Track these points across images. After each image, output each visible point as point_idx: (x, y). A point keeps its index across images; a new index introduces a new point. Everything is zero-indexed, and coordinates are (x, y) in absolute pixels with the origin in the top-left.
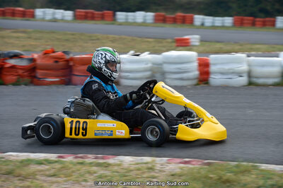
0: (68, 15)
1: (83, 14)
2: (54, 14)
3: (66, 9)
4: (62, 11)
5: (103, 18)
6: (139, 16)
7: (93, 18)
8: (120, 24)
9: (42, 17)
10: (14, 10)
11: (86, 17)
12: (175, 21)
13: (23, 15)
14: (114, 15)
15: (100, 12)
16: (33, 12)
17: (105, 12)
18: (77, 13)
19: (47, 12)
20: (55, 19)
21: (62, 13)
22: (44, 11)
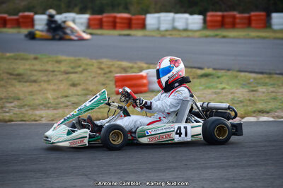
0: (195, 21)
1: (219, 18)
2: (173, 20)
3: (191, 14)
4: (186, 15)
5: (248, 23)
7: (233, 25)
8: (275, 31)
9: (156, 26)
10: (115, 17)
11: (222, 24)
13: (129, 24)
14: (269, 17)
15: (246, 15)
16: (144, 20)
17: (253, 13)
18: (208, 18)
19: (162, 18)
20: (174, 29)
21: (187, 19)
22: (159, 18)
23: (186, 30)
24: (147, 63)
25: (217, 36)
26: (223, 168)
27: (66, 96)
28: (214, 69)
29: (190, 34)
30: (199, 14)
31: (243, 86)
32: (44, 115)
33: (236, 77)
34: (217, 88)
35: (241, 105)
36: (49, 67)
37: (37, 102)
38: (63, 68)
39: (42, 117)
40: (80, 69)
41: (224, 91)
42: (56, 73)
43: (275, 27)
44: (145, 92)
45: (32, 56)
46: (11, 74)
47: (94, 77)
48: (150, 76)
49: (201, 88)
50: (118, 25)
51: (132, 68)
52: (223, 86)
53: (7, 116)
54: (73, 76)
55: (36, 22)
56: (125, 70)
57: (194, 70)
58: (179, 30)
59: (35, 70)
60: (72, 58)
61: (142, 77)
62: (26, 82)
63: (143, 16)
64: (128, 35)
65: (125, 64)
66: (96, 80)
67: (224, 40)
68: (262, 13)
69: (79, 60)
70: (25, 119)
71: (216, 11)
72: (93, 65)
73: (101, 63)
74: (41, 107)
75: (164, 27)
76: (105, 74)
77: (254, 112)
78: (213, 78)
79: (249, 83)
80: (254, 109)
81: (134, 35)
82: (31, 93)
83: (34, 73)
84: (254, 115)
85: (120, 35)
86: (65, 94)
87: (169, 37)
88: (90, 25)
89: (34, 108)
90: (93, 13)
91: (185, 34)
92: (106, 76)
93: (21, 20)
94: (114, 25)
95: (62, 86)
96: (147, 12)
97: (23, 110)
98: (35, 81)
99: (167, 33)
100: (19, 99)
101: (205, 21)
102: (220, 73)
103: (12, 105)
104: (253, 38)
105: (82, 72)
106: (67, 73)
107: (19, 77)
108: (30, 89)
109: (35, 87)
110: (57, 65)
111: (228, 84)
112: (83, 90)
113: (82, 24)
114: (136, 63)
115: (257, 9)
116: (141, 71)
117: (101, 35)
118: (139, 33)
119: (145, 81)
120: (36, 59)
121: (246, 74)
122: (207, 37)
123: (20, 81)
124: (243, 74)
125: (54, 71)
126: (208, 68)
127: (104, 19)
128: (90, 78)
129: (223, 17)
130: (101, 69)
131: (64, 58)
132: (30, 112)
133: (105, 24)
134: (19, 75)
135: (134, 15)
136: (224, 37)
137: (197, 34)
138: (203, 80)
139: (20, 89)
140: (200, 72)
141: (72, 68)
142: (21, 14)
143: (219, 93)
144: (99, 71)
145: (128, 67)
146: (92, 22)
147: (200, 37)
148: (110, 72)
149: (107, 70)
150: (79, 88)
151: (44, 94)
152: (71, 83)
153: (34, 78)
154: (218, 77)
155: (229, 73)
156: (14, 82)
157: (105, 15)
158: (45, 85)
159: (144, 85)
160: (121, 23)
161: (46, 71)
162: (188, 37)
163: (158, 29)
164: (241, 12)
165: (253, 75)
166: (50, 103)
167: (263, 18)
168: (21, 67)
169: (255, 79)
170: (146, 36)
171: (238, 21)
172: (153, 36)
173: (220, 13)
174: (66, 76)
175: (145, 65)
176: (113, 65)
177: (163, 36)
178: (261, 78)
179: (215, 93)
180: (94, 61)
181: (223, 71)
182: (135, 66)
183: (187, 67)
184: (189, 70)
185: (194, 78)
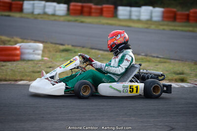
0: (61, 8)
1: (79, 8)
2: (45, 7)
3: (59, 3)
4: (55, 4)
5: (101, 13)
6: (145, 12)
7: (90, 14)
8: (120, 20)
9: (30, 11)
11: (81, 12)
12: (187, 18)
13: (10, 7)
14: (116, 9)
15: (99, 7)
16: (22, 5)
17: (104, 6)
18: (71, 7)
19: (36, 5)
20: (45, 13)
21: (55, 7)
22: (33, 4)
23: (54, 15)
24: (21, 38)
25: (76, 21)
26: (70, 120)
28: (73, 46)
29: (56, 18)
30: (65, 3)
43: (120, 17)
44: (17, 60)
48: (23, 48)
49: (62, 59)
51: (9, 41)
56: (4, 42)
57: (57, 46)
58: (48, 15)
61: (16, 49)
63: (21, 2)
64: (9, 16)
65: (4, 38)
68: (112, 6)
71: (78, 2)
75: (37, 11)
78: (71, 53)
79: (98, 58)
87: (40, 19)
91: (53, 18)
99: (39, 16)
101: (68, 9)
102: (77, 49)
104: (103, 24)
114: (13, 38)
115: (107, 2)
116: (16, 44)
118: (17, 15)
119: (18, 52)
121: (96, 51)
122: (69, 21)
124: (93, 51)
126: (68, 45)
129: (82, 7)
136: (82, 22)
137: (62, 19)
138: (63, 54)
140: (62, 47)
145: (6, 41)
147: (64, 21)
154: (75, 52)
159: (17, 55)
162: (55, 20)
163: (32, 13)
164: (96, 4)
165: (101, 52)
167: (111, 9)
169: (102, 55)
171: (93, 11)
172: (28, 18)
173: (80, 4)
175: (19, 40)
177: (36, 18)
178: (107, 55)
181: (79, 48)
182: (12, 40)
183: (52, 43)
184: (54, 45)
185: (57, 52)
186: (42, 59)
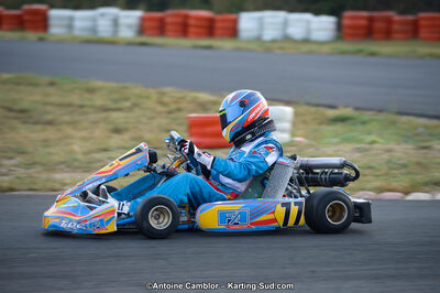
0: (321, 26)
1: (364, 22)
2: (286, 24)
3: (317, 13)
4: (308, 16)
5: (414, 32)
7: (388, 34)
9: (253, 34)
10: (187, 17)
11: (368, 32)
13: (209, 29)
15: (410, 17)
16: (235, 22)
17: (422, 15)
18: (346, 22)
19: (267, 20)
20: (287, 39)
21: (308, 22)
22: (261, 19)
23: (306, 41)
25: (359, 52)
27: (105, 150)
28: (357, 109)
29: (314, 47)
30: (331, 13)
31: (406, 138)
32: (67, 181)
33: (393, 123)
34: (361, 141)
35: (403, 171)
36: (75, 99)
37: (56, 158)
38: (99, 101)
39: (65, 185)
40: (127, 104)
41: (376, 146)
42: (85, 109)
45: (46, 79)
46: (10, 110)
47: (152, 118)
49: (335, 140)
50: (192, 30)
52: (372, 138)
53: (5, 181)
54: (115, 115)
55: (52, 22)
56: (203, 106)
57: (322, 110)
58: (295, 41)
59: (51, 104)
60: (113, 85)
62: (36, 123)
63: (233, 16)
64: (209, 48)
65: (204, 96)
66: (155, 123)
67: (372, 59)
68: (438, 15)
69: (126, 88)
70: (35, 187)
71: (359, 9)
72: (148, 97)
73: (163, 94)
74: (62, 166)
75: (269, 35)
76: (170, 112)
77: (426, 184)
78: (354, 124)
79: (418, 135)
80: (427, 179)
81: (219, 48)
82: (46, 143)
83: (49, 108)
84: (427, 189)
85: (196, 47)
86: (103, 146)
87: (278, 52)
88: (142, 29)
89: (51, 167)
90: (150, 8)
91: (305, 48)
92: (172, 116)
93: (26, 17)
94: (184, 29)
95: (98, 133)
96: (242, 8)
97: (31, 171)
98: (50, 123)
99: (276, 45)
100: (23, 153)
101: (339, 27)
102: (366, 116)
103: (13, 162)
104: (422, 57)
105: (130, 109)
106: (105, 109)
107: (24, 115)
108: (43, 135)
109: (50, 133)
110: (87, 96)
111: (381, 136)
112: (134, 139)
113: (129, 26)
117: (162, 46)
118: (226, 44)
120: (52, 84)
121: (411, 118)
122: (343, 53)
123: (25, 123)
124: (405, 118)
125: (82, 106)
126: (346, 107)
127: (169, 20)
128: (144, 120)
129: (371, 20)
130: (163, 104)
131: (99, 84)
132: (44, 176)
133: (169, 28)
134: (22, 111)
135: (219, 12)
136: (373, 54)
137: (326, 49)
138: (339, 127)
139: (26, 135)
140: (331, 113)
141: (115, 101)
142: (26, 7)
143: (366, 150)
144: (160, 108)
145: (209, 102)
146: (148, 24)
147: (332, 54)
148: (179, 110)
149: (173, 107)
150: (126, 136)
151: (68, 144)
152: (111, 126)
153: (49, 117)
154: (364, 123)
155: (382, 116)
156: (15, 123)
157: (169, 12)
158: (69, 130)
160: (196, 26)
161: (69, 105)
162: (311, 52)
163: (259, 39)
164: (402, 13)
165: (423, 121)
166: (76, 160)
168: (28, 98)
169: (426, 127)
170: (238, 49)
171: (396, 27)
172: (251, 50)
173: (365, 14)
174: (103, 115)
176: (183, 98)
177: (268, 50)
178: (436, 127)
179: (359, 150)
180: (151, 91)
181: (370, 113)
183: (309, 104)
184: (313, 109)
185: (321, 124)
186: (292, 141)
